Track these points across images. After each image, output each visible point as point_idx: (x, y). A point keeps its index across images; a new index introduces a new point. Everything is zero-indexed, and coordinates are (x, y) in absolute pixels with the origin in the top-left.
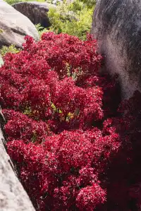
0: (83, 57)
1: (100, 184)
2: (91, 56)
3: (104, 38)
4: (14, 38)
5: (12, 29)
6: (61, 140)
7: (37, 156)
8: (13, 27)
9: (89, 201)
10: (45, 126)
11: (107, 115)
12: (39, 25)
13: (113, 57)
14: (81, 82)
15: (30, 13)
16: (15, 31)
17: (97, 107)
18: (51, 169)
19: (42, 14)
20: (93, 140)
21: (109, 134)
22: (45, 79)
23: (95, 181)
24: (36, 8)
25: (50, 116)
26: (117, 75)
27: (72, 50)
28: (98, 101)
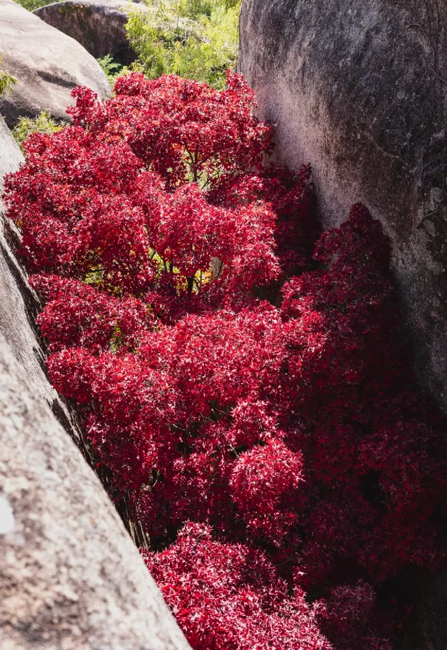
0: (220, 129)
1: (285, 440)
2: (241, 128)
3: (268, 80)
4: (46, 94)
5: (40, 74)
6: (181, 340)
7: (124, 384)
8: (43, 67)
9: (261, 484)
10: (139, 308)
11: (289, 270)
12: (107, 59)
13: (294, 124)
14: (220, 194)
15: (83, 29)
16: (47, 78)
17: (265, 250)
18: (162, 412)
19: (113, 29)
20: (258, 333)
21: (297, 314)
22: (129, 191)
23: (273, 434)
24: (97, 16)
25: (150, 283)
26: (308, 170)
27: (192, 116)
28: (264, 237)
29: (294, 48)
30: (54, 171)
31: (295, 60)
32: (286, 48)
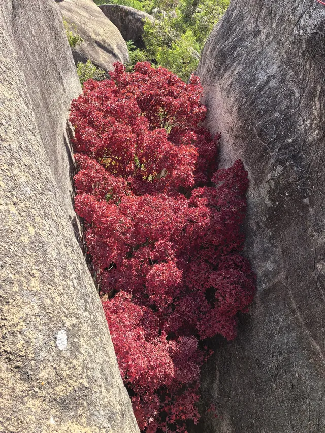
0: (182, 105)
1: (177, 263)
2: (192, 106)
3: (211, 84)
4: (97, 53)
5: (96, 42)
6: (141, 205)
7: (109, 219)
8: (99, 38)
9: (161, 281)
10: (123, 183)
11: (199, 184)
12: (130, 42)
13: (218, 111)
14: (174, 138)
15: (122, 22)
16: (100, 45)
17: (189, 171)
18: (123, 237)
19: (137, 27)
20: (177, 210)
21: (197, 206)
22: (132, 125)
23: (172, 259)
24: (131, 17)
25: (131, 173)
26: (219, 136)
27: (170, 94)
28: (190, 164)
29: (229, 72)
30: (96, 103)
31: (228, 78)
32: (225, 71)
